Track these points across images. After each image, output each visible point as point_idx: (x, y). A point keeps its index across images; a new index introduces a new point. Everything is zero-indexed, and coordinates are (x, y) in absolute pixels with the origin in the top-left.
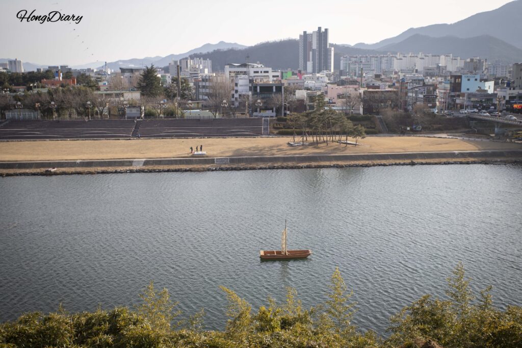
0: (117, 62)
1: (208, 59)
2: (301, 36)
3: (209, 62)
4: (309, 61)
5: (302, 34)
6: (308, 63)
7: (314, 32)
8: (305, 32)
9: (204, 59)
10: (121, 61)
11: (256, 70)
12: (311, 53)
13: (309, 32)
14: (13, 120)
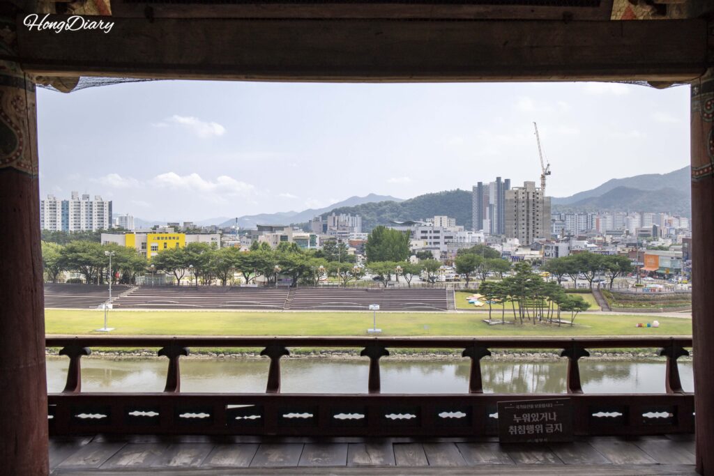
0: (243, 217)
1: (357, 216)
2: (474, 188)
3: (358, 219)
4: (485, 219)
5: (476, 185)
6: (484, 221)
7: (491, 183)
8: (480, 184)
9: (351, 216)
10: (247, 217)
11: (425, 229)
12: (488, 209)
13: (486, 182)
14: (144, 286)
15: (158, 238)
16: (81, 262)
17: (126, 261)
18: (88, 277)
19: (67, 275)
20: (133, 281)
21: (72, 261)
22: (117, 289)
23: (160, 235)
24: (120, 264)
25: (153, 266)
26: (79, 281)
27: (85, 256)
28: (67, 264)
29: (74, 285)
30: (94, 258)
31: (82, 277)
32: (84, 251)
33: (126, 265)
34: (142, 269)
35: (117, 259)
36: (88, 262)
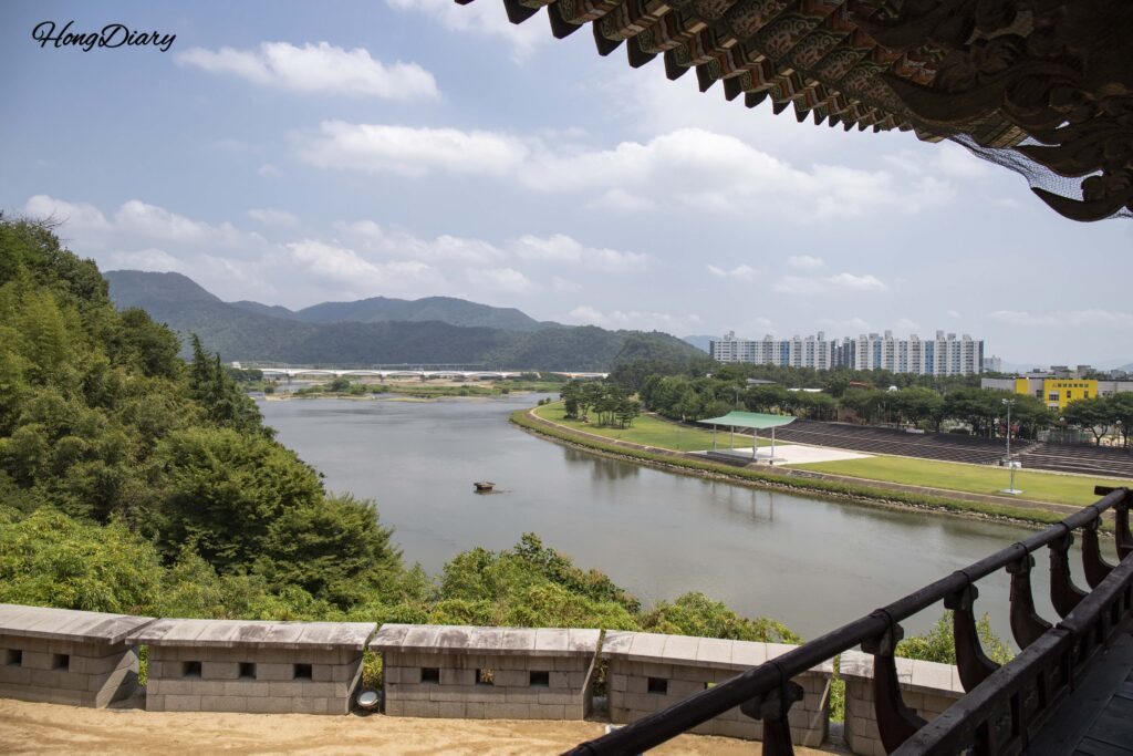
14: (1049, 443)
15: (1060, 385)
16: (969, 410)
17: (1026, 412)
18: (976, 428)
19: (950, 425)
20: (1034, 436)
21: (959, 408)
22: (1016, 445)
23: (1062, 382)
24: (1019, 415)
25: (1062, 419)
26: (963, 431)
27: (975, 403)
28: (952, 412)
29: (959, 437)
30: (986, 406)
31: (969, 428)
32: (974, 398)
33: (1027, 416)
34: (1047, 423)
35: (1016, 410)
36: (979, 411)
